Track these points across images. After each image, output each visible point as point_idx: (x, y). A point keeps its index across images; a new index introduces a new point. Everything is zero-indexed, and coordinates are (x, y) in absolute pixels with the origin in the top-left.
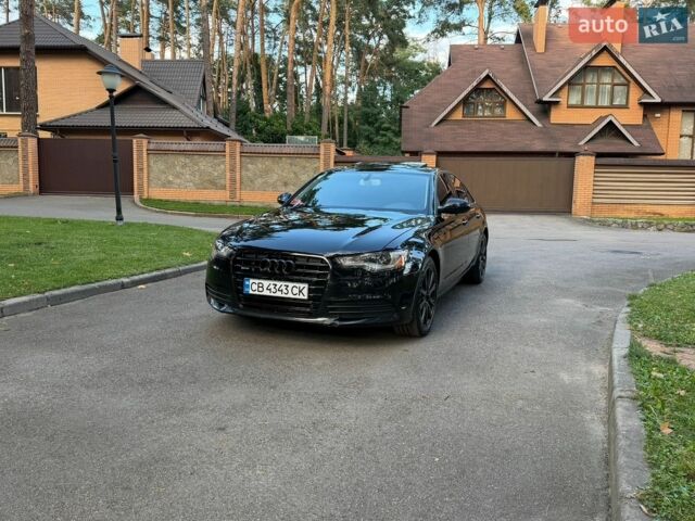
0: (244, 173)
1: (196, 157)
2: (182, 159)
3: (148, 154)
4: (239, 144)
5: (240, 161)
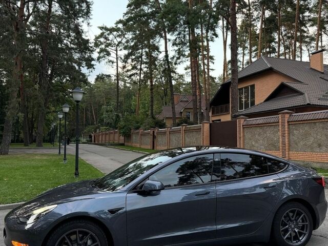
3: (244, 128)
4: (287, 116)
5: (289, 128)
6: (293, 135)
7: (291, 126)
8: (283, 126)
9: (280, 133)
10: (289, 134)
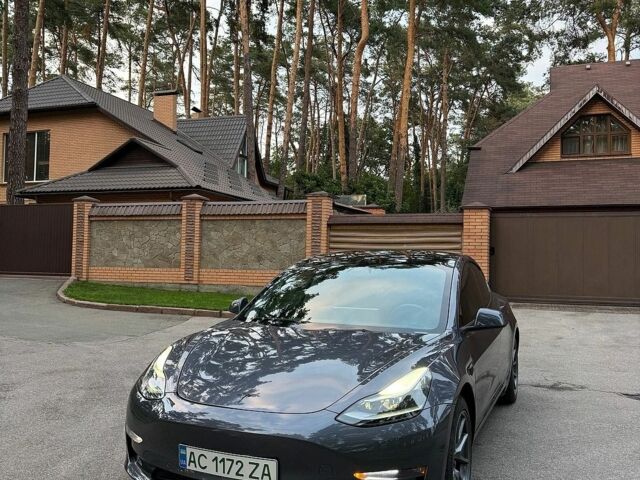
0: (205, 243)
1: (147, 223)
2: (130, 227)
3: (91, 222)
4: (199, 204)
5: (201, 227)
6: (209, 240)
7: (205, 224)
8: (190, 221)
9: (182, 236)
10: (201, 238)
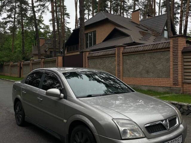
2: (99, 60)
3: (88, 59)
4: (122, 48)
5: (123, 59)
6: (126, 64)
7: (124, 57)
8: (119, 57)
9: (116, 63)
10: (123, 63)
